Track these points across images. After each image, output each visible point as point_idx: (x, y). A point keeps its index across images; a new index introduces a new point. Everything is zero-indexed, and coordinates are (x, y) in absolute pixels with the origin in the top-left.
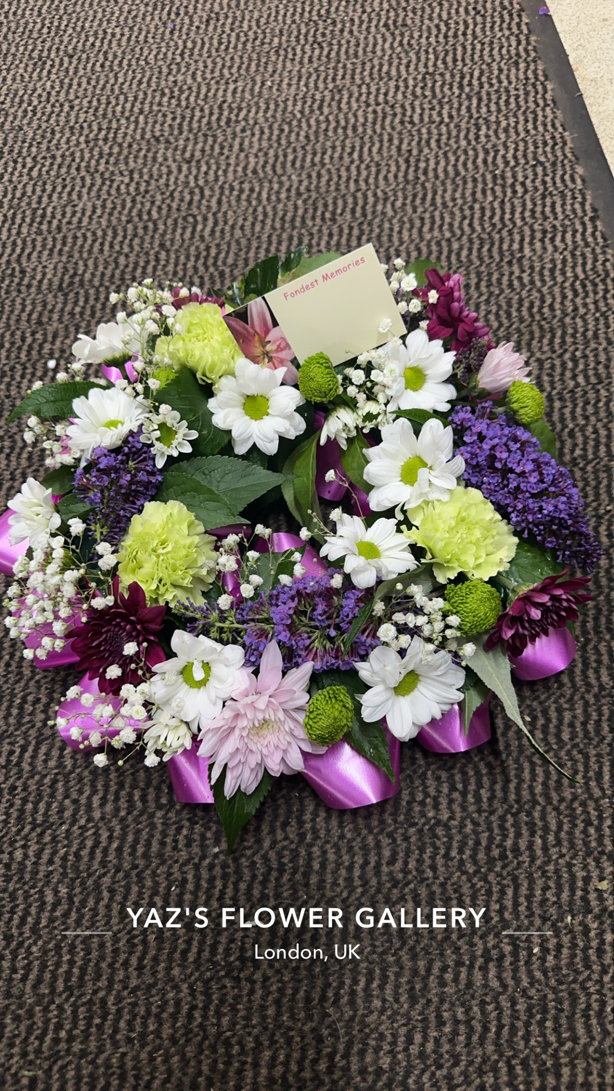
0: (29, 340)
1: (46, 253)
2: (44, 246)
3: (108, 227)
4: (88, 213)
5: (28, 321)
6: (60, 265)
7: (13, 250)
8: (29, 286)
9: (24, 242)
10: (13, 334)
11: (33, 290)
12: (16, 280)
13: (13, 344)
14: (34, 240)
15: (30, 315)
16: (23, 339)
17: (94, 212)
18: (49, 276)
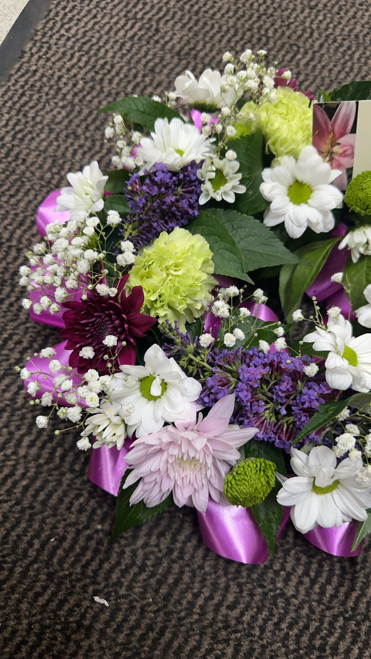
0: (139, 79)
1: (180, 25)
2: (181, 20)
3: (233, 27)
4: (223, 11)
5: (145, 66)
6: (186, 38)
7: (157, 13)
8: (157, 42)
9: (168, 11)
10: (129, 70)
11: (159, 46)
12: (150, 34)
13: (126, 76)
14: (175, 13)
15: (148, 62)
16: (135, 76)
17: (227, 12)
18: (174, 41)
